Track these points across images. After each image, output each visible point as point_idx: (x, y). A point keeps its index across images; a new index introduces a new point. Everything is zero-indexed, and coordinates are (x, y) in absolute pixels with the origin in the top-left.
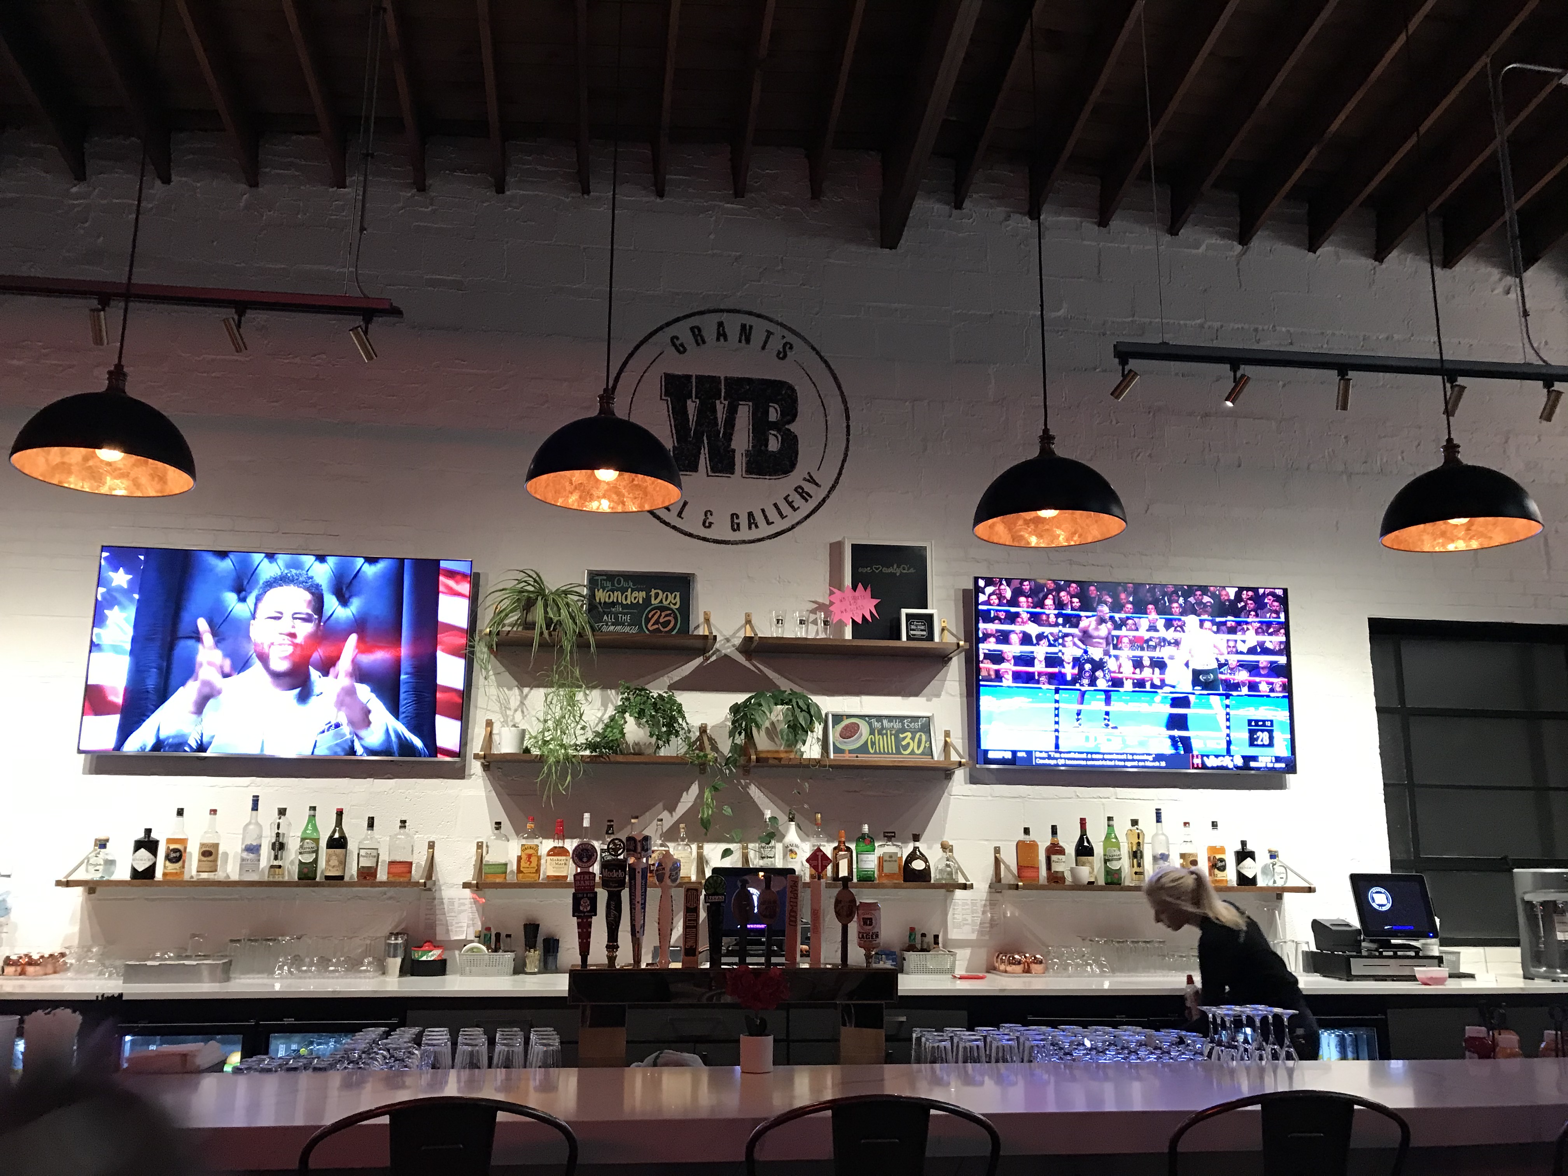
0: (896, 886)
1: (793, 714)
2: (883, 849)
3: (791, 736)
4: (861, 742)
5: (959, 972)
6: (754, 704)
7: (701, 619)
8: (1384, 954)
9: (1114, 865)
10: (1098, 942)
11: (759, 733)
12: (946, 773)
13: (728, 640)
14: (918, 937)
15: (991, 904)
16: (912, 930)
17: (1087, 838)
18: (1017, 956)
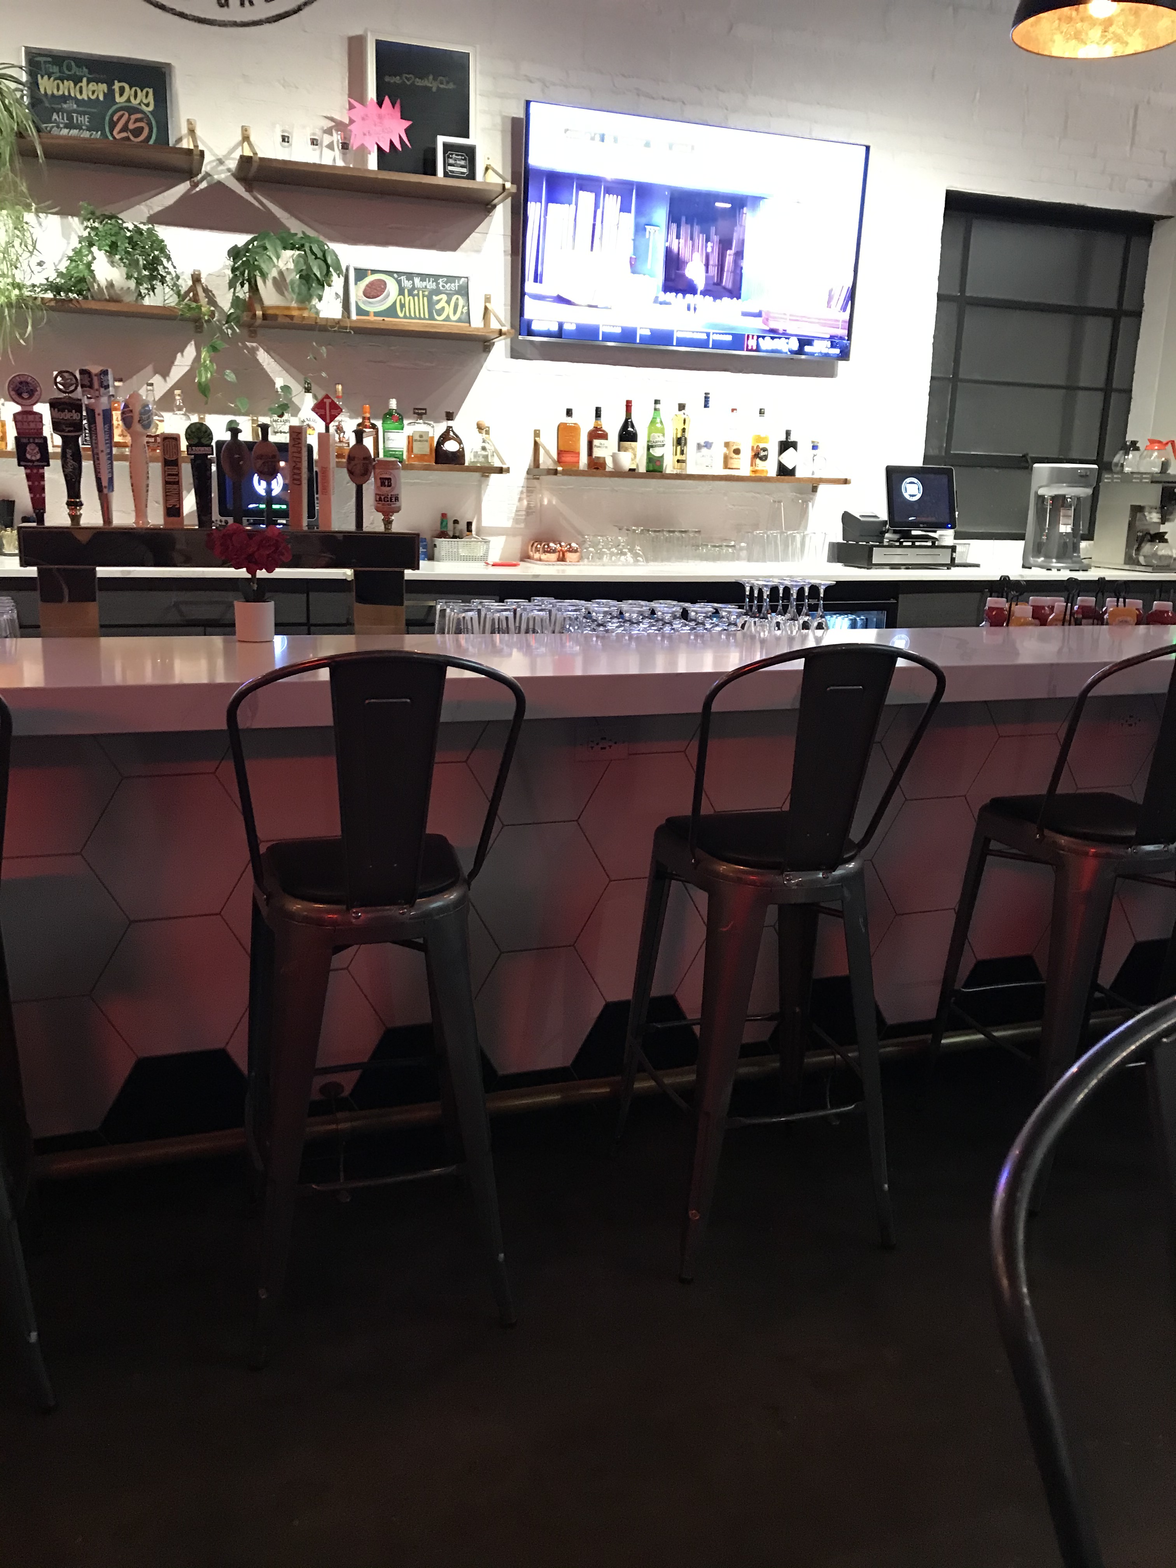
0: (427, 468)
1: (306, 262)
2: (412, 427)
3: (304, 289)
4: (388, 304)
5: (491, 561)
6: (258, 247)
7: (184, 130)
8: (905, 544)
9: (656, 452)
10: (635, 531)
11: (264, 282)
12: (484, 344)
13: (221, 162)
14: (450, 525)
15: (528, 491)
16: (444, 516)
17: (631, 422)
18: (552, 545)
